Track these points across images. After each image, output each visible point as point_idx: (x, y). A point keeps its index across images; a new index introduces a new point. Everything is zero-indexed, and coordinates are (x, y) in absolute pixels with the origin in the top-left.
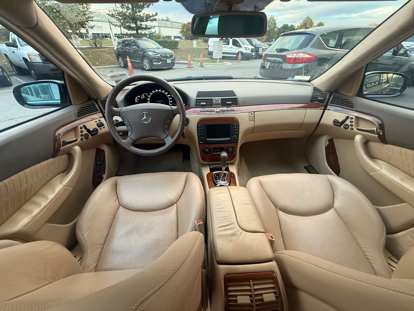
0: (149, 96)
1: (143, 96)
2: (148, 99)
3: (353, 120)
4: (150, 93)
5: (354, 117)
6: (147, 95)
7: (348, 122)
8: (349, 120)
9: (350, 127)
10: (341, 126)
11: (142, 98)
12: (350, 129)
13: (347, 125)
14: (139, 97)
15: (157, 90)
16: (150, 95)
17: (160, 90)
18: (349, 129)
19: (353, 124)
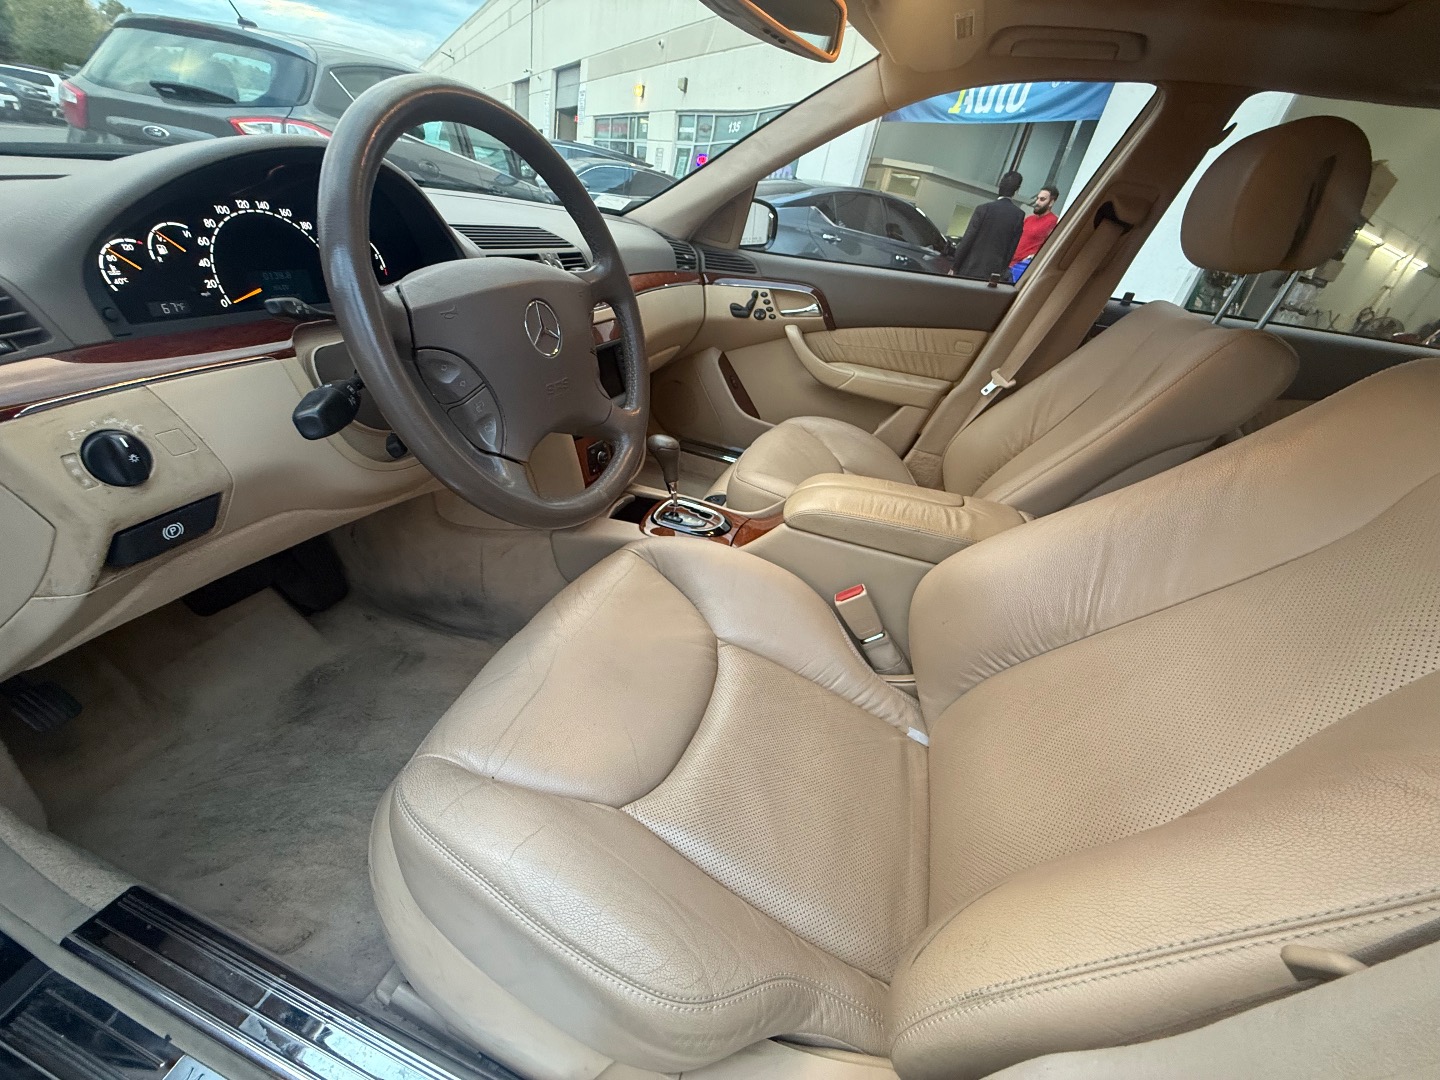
0: (202, 241)
1: (155, 241)
2: (203, 263)
3: (769, 297)
4: (208, 223)
5: (768, 291)
6: (187, 234)
7: (760, 304)
8: (761, 300)
9: (768, 314)
10: (748, 316)
11: (156, 253)
12: (770, 317)
13: (761, 311)
14: (128, 248)
15: (243, 204)
16: (208, 233)
17: (263, 206)
18: (767, 317)
19: (772, 305)
